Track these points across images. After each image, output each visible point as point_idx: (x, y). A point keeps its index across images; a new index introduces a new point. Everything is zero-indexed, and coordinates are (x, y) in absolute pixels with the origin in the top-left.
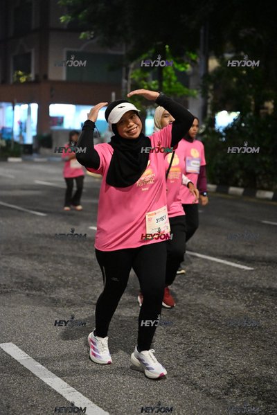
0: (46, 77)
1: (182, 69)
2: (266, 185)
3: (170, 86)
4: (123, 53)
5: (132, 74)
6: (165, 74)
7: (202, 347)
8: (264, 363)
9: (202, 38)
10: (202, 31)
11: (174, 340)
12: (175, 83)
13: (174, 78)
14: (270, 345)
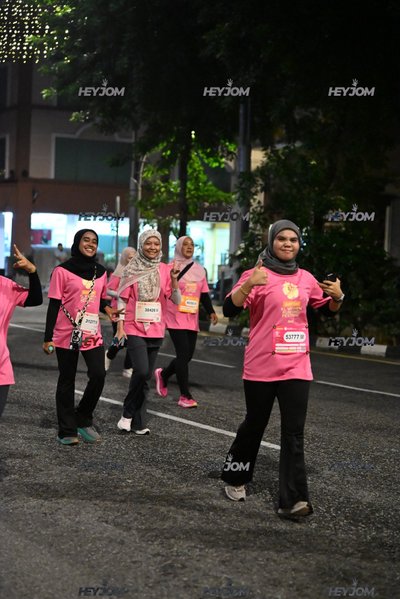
0: (25, 173)
1: (215, 165)
2: (330, 330)
3: (197, 189)
4: (133, 140)
5: (144, 172)
6: (190, 171)
7: (186, 560)
8: (272, 582)
9: (241, 120)
10: (241, 111)
11: (149, 550)
12: (205, 183)
13: (203, 177)
14: (286, 558)
